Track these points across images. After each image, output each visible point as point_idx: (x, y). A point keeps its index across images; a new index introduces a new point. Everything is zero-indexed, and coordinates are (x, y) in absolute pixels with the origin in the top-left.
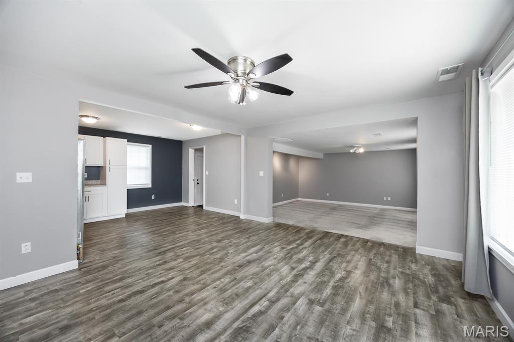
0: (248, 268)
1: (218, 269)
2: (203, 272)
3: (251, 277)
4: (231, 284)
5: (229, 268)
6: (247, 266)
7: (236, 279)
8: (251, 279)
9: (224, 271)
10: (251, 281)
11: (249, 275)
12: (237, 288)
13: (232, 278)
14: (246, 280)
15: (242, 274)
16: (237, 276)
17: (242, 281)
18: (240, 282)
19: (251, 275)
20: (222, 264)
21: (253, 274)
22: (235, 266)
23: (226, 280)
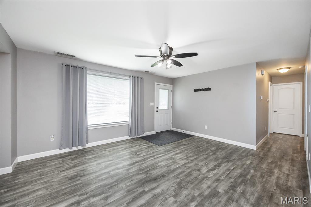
0: (158, 174)
1: (181, 176)
2: (190, 174)
3: (158, 167)
4: (170, 164)
5: (172, 175)
6: (158, 176)
7: (167, 167)
8: (159, 166)
9: (176, 173)
10: (159, 165)
11: (159, 168)
12: (167, 162)
13: (170, 168)
14: (162, 165)
15: (163, 169)
16: (166, 168)
17: (164, 166)
18: (165, 165)
19: (158, 168)
20: (178, 180)
21: (157, 168)
22: (168, 176)
23: (173, 167)
